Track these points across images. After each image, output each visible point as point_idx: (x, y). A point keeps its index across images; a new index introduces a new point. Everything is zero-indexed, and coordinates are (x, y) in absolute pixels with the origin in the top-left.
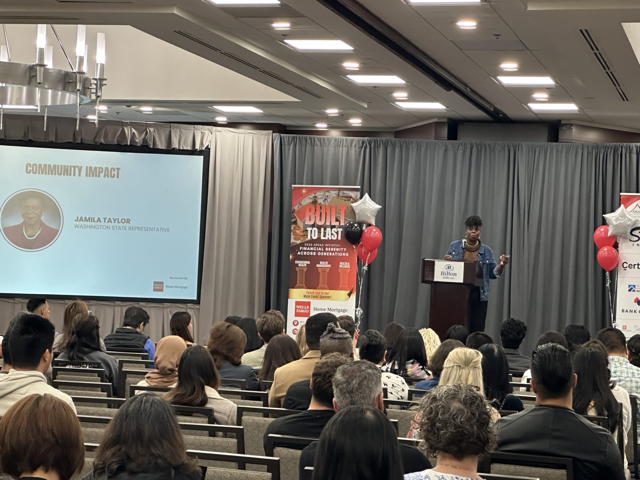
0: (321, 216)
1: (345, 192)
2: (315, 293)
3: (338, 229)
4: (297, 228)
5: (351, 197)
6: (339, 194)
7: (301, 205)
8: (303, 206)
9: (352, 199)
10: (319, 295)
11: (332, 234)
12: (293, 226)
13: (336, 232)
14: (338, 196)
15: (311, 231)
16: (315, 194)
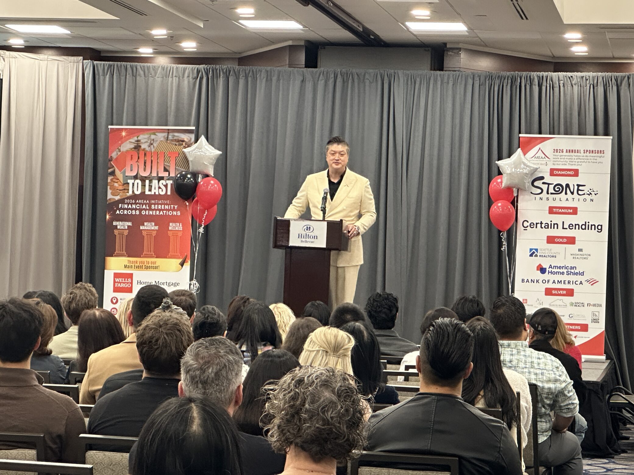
0: (145, 165)
1: (176, 134)
2: (138, 263)
3: (167, 181)
4: (115, 180)
5: (183, 141)
6: (168, 137)
7: (120, 151)
8: (123, 152)
9: (184, 144)
10: (144, 265)
11: (159, 188)
12: (109, 179)
13: (164, 186)
14: (167, 140)
15: (133, 184)
16: (137, 137)
